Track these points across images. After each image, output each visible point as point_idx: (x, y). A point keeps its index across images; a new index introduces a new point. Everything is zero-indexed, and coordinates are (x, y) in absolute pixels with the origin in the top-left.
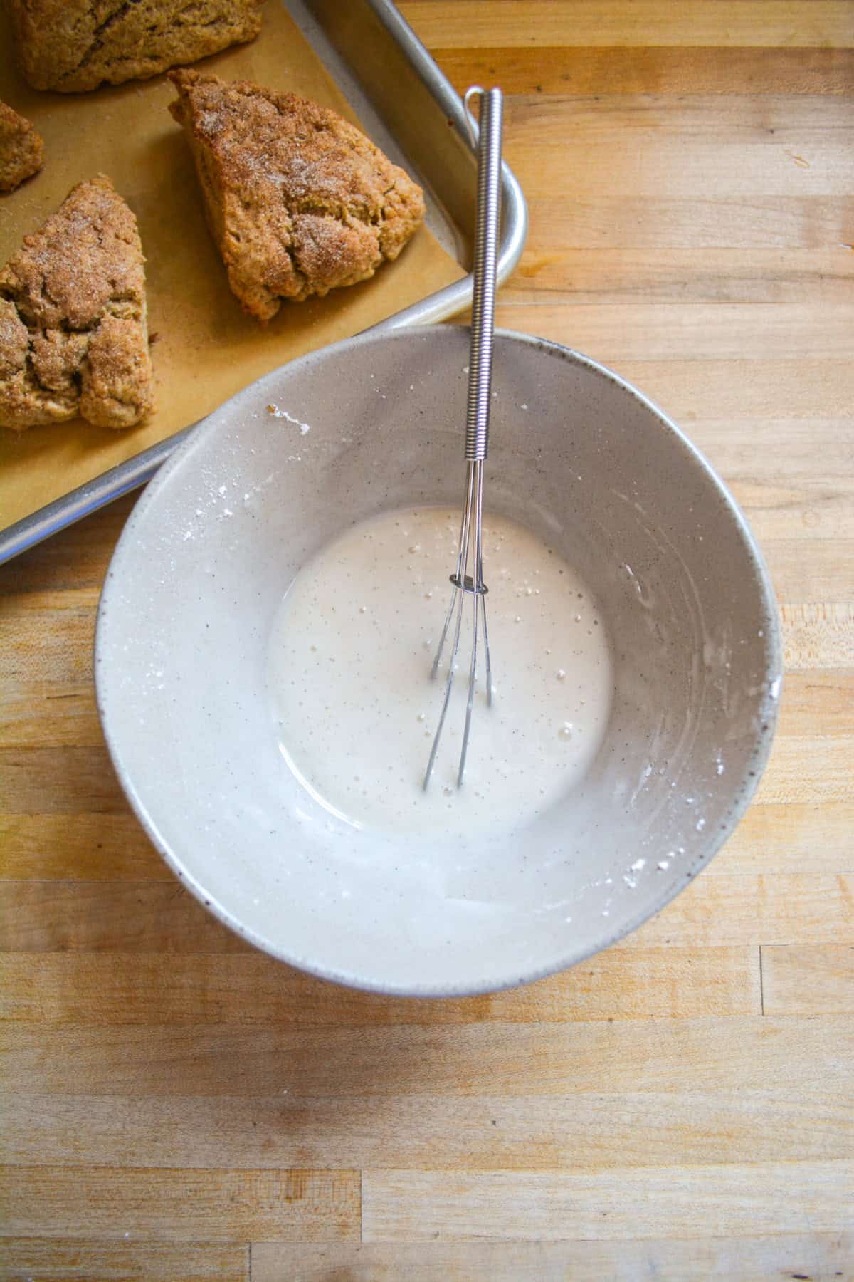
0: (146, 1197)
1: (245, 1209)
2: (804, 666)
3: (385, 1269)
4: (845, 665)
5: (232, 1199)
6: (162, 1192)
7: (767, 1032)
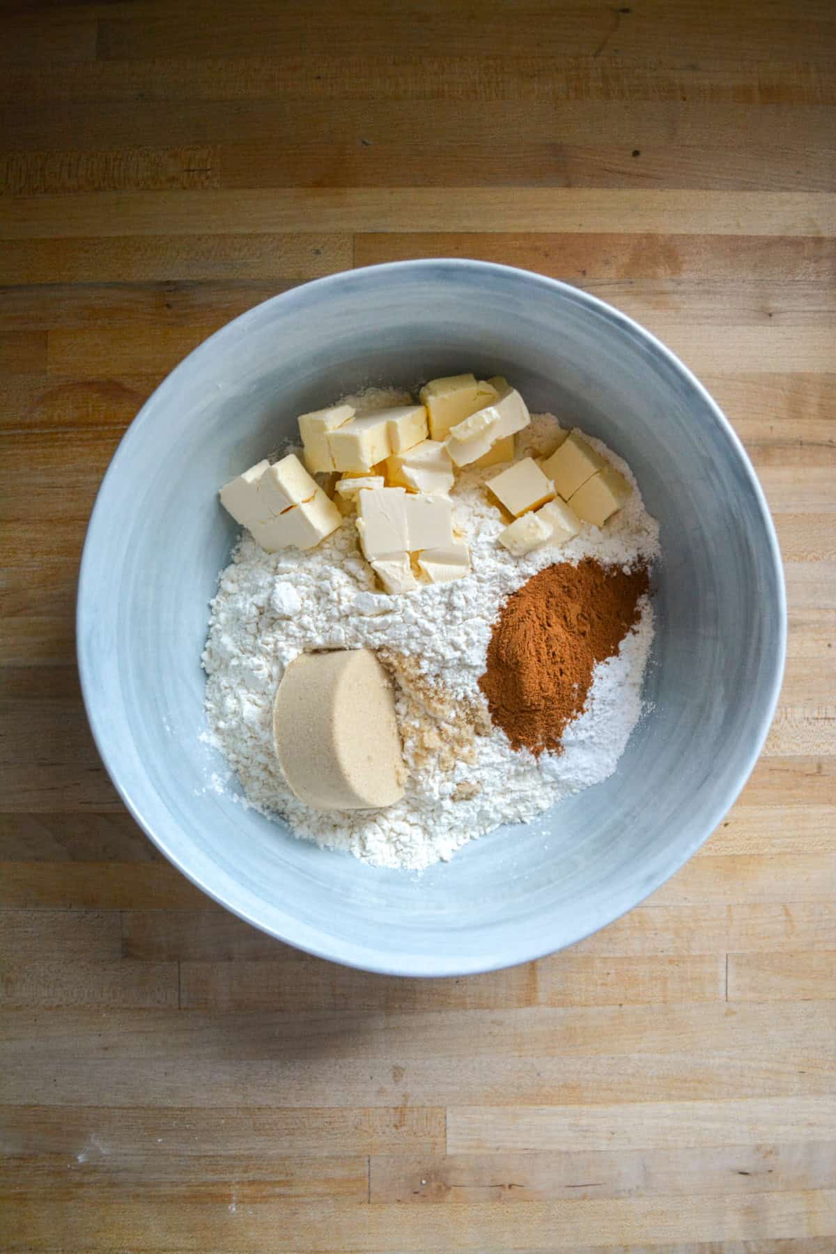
0: (296, 1127)
1: (365, 1134)
2: (769, 755)
3: (462, 1171)
4: (799, 754)
5: (356, 1128)
6: (307, 1124)
7: (730, 1013)
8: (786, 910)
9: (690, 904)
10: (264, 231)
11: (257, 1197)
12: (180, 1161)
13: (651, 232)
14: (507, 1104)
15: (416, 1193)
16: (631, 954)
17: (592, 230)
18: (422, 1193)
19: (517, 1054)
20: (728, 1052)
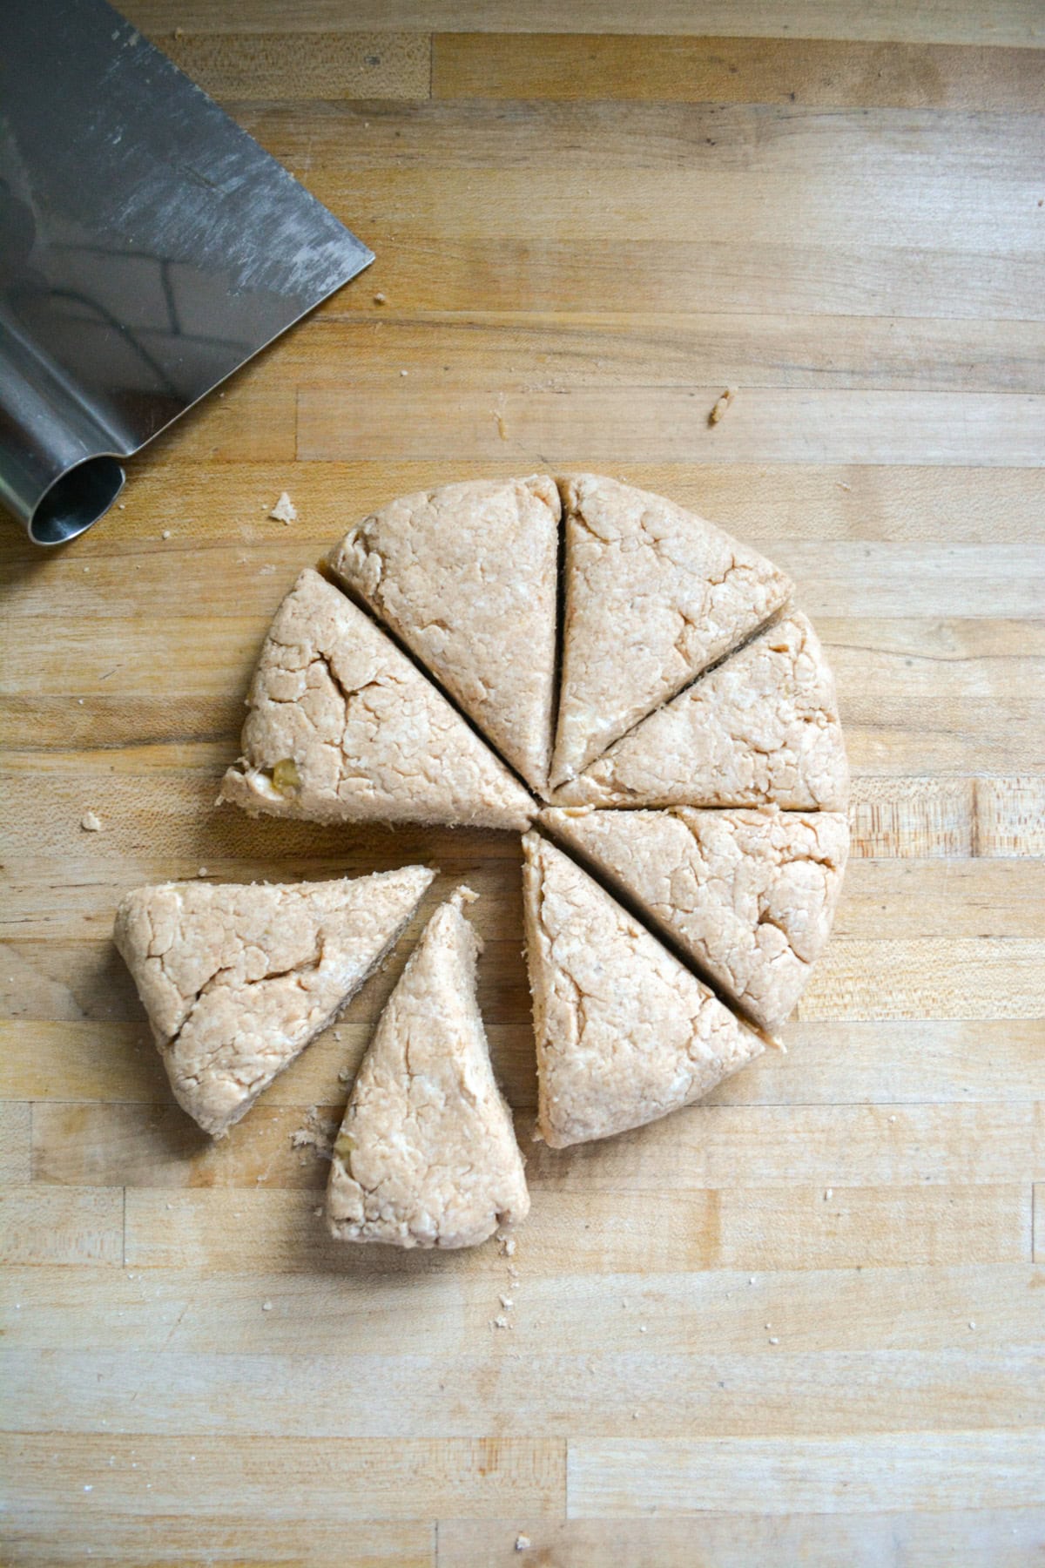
0: (315, 1470)
1: (431, 1483)
3: (593, 1547)
5: (415, 1472)
6: (332, 1464)
7: (1038, 1282)
9: (973, 1100)
10: (289, 30)
12: (120, 1523)
13: (895, 40)
14: (670, 1433)
16: (875, 1184)
17: (803, 35)
19: (683, 1349)
20: (1035, 1347)
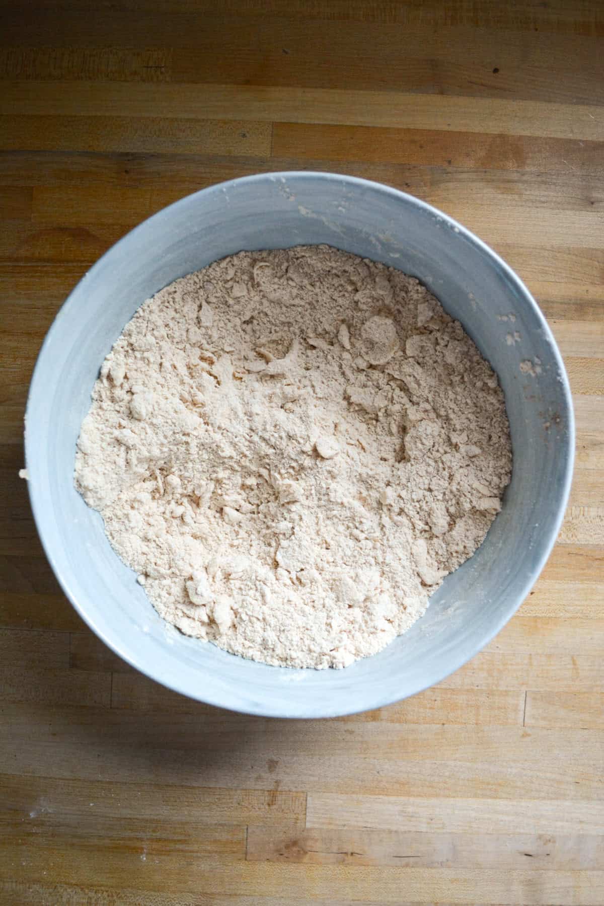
1: (245, 809)
3: (317, 840)
5: (239, 804)
7: (525, 735)
8: (574, 661)
9: (501, 652)
10: (203, 117)
11: (163, 851)
12: (106, 821)
13: (503, 133)
14: (353, 793)
15: (282, 855)
16: (453, 687)
17: (457, 130)
18: (286, 855)
19: (363, 756)
20: (522, 764)
